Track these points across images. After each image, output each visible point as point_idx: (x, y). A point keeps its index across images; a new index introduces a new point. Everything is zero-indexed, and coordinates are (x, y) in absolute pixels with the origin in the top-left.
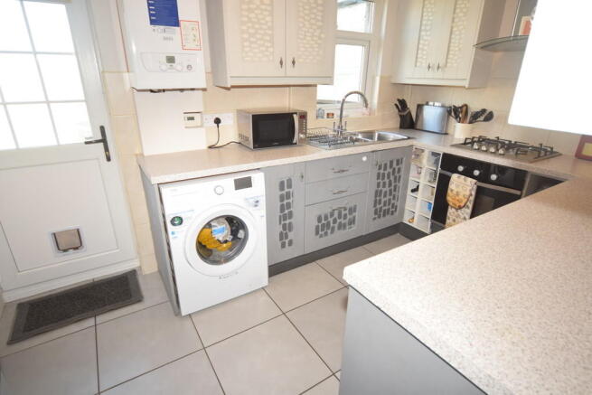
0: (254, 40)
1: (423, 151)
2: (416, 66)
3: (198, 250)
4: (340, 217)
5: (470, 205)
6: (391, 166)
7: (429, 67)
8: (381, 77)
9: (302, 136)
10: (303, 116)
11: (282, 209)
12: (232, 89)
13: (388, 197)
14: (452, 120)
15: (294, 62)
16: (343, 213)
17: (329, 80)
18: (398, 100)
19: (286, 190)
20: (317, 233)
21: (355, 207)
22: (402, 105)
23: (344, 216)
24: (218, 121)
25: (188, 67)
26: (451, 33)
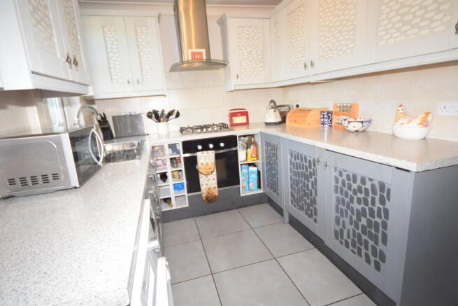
7: (129, 82)
26: (140, 57)
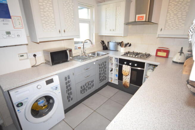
0: (48, 23)
1: (112, 58)
2: (106, 30)
3: (31, 113)
4: (88, 85)
5: (130, 74)
6: (103, 64)
7: (110, 30)
8: (95, 34)
9: (71, 58)
10: (71, 51)
11: (67, 87)
12: (40, 43)
13: (103, 74)
14: (119, 47)
15: (64, 31)
16: (90, 83)
17: (78, 36)
18: (102, 41)
19: (68, 80)
20: (81, 93)
21: (93, 80)
22: (103, 42)
23: (90, 84)
24: (35, 55)
25: (18, 36)
26: (116, 19)
